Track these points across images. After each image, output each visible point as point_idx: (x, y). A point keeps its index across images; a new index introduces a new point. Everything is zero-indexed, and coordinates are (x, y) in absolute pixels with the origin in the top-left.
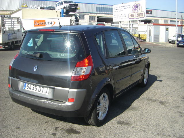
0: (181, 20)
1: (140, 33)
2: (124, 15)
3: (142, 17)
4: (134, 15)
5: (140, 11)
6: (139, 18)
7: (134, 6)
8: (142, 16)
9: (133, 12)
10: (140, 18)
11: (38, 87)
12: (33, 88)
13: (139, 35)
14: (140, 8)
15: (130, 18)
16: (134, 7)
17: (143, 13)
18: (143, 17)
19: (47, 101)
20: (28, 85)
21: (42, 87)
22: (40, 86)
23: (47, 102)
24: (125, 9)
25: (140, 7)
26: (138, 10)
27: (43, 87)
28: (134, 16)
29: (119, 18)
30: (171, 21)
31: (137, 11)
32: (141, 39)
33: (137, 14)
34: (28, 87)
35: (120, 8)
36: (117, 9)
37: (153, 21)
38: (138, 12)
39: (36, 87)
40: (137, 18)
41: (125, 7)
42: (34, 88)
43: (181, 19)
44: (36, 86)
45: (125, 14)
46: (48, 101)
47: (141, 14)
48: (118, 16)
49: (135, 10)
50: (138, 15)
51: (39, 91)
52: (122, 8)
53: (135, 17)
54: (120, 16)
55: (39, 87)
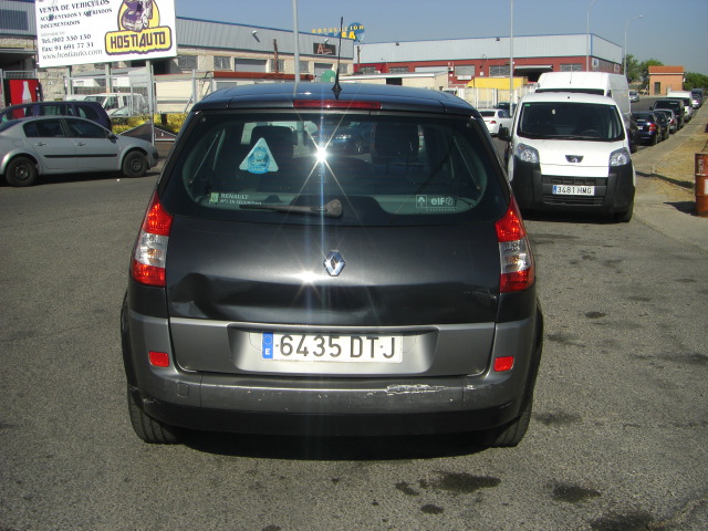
0: (273, 56)
1: (162, 109)
2: (85, 41)
3: (159, 46)
4: (130, 39)
5: (153, 23)
6: (149, 51)
7: (128, 4)
8: (161, 43)
9: (122, 28)
10: (156, 50)
11: (344, 341)
12: (321, 346)
13: (164, 117)
14: (151, 11)
15: (110, 50)
16: (125, 7)
17: (167, 31)
18: (167, 45)
19: (409, 386)
20: (287, 340)
21: (364, 338)
22: (355, 335)
23: (411, 390)
24: (88, 14)
25: (150, 7)
26: (145, 21)
27: (373, 335)
28: (128, 42)
29: (63, 51)
30: (238, 61)
31: (138, 24)
32: (173, 132)
33: (140, 35)
34: (286, 349)
35: (65, 12)
36: (55, 13)
37: (176, 61)
38: (144, 28)
39: (334, 341)
40: (144, 52)
41: (87, 9)
42: (326, 345)
43: (272, 53)
44: (334, 334)
45: (88, 37)
46: (415, 386)
47: (156, 34)
48: (58, 44)
49: (134, 18)
50: (145, 41)
51: (352, 355)
52: (76, 11)
53: (131, 48)
54: (66, 43)
55: (349, 338)
